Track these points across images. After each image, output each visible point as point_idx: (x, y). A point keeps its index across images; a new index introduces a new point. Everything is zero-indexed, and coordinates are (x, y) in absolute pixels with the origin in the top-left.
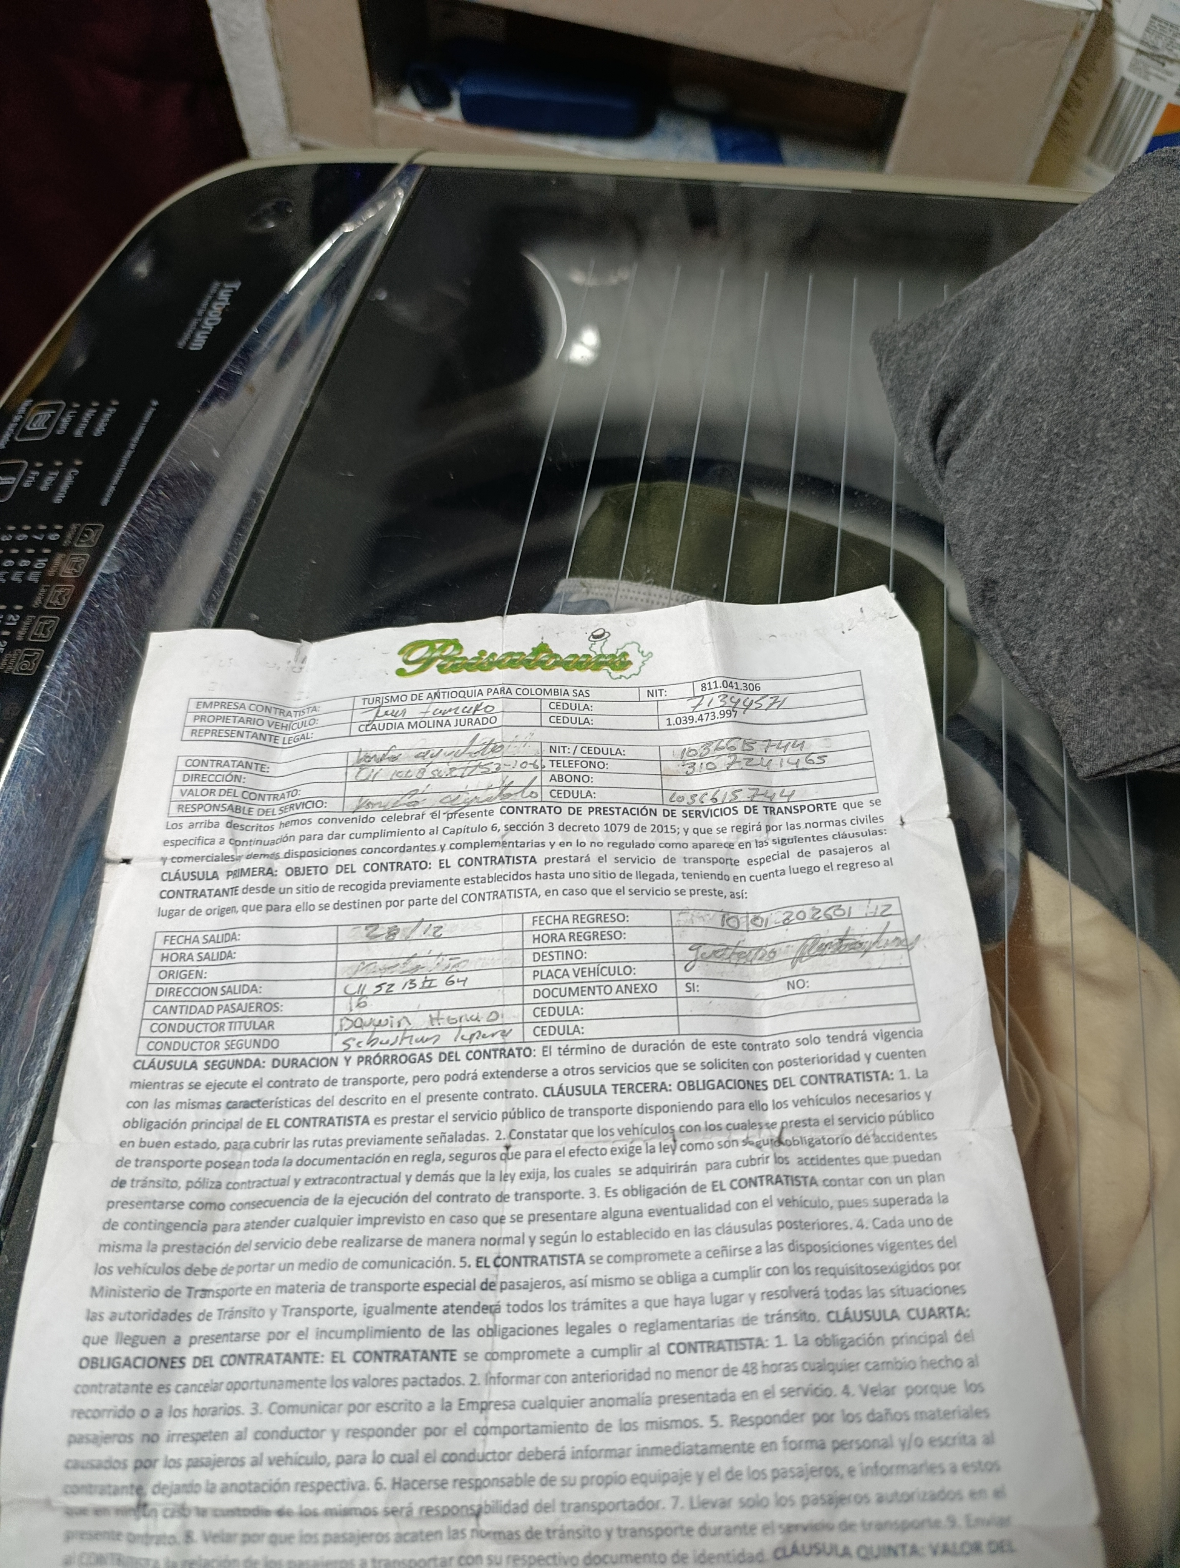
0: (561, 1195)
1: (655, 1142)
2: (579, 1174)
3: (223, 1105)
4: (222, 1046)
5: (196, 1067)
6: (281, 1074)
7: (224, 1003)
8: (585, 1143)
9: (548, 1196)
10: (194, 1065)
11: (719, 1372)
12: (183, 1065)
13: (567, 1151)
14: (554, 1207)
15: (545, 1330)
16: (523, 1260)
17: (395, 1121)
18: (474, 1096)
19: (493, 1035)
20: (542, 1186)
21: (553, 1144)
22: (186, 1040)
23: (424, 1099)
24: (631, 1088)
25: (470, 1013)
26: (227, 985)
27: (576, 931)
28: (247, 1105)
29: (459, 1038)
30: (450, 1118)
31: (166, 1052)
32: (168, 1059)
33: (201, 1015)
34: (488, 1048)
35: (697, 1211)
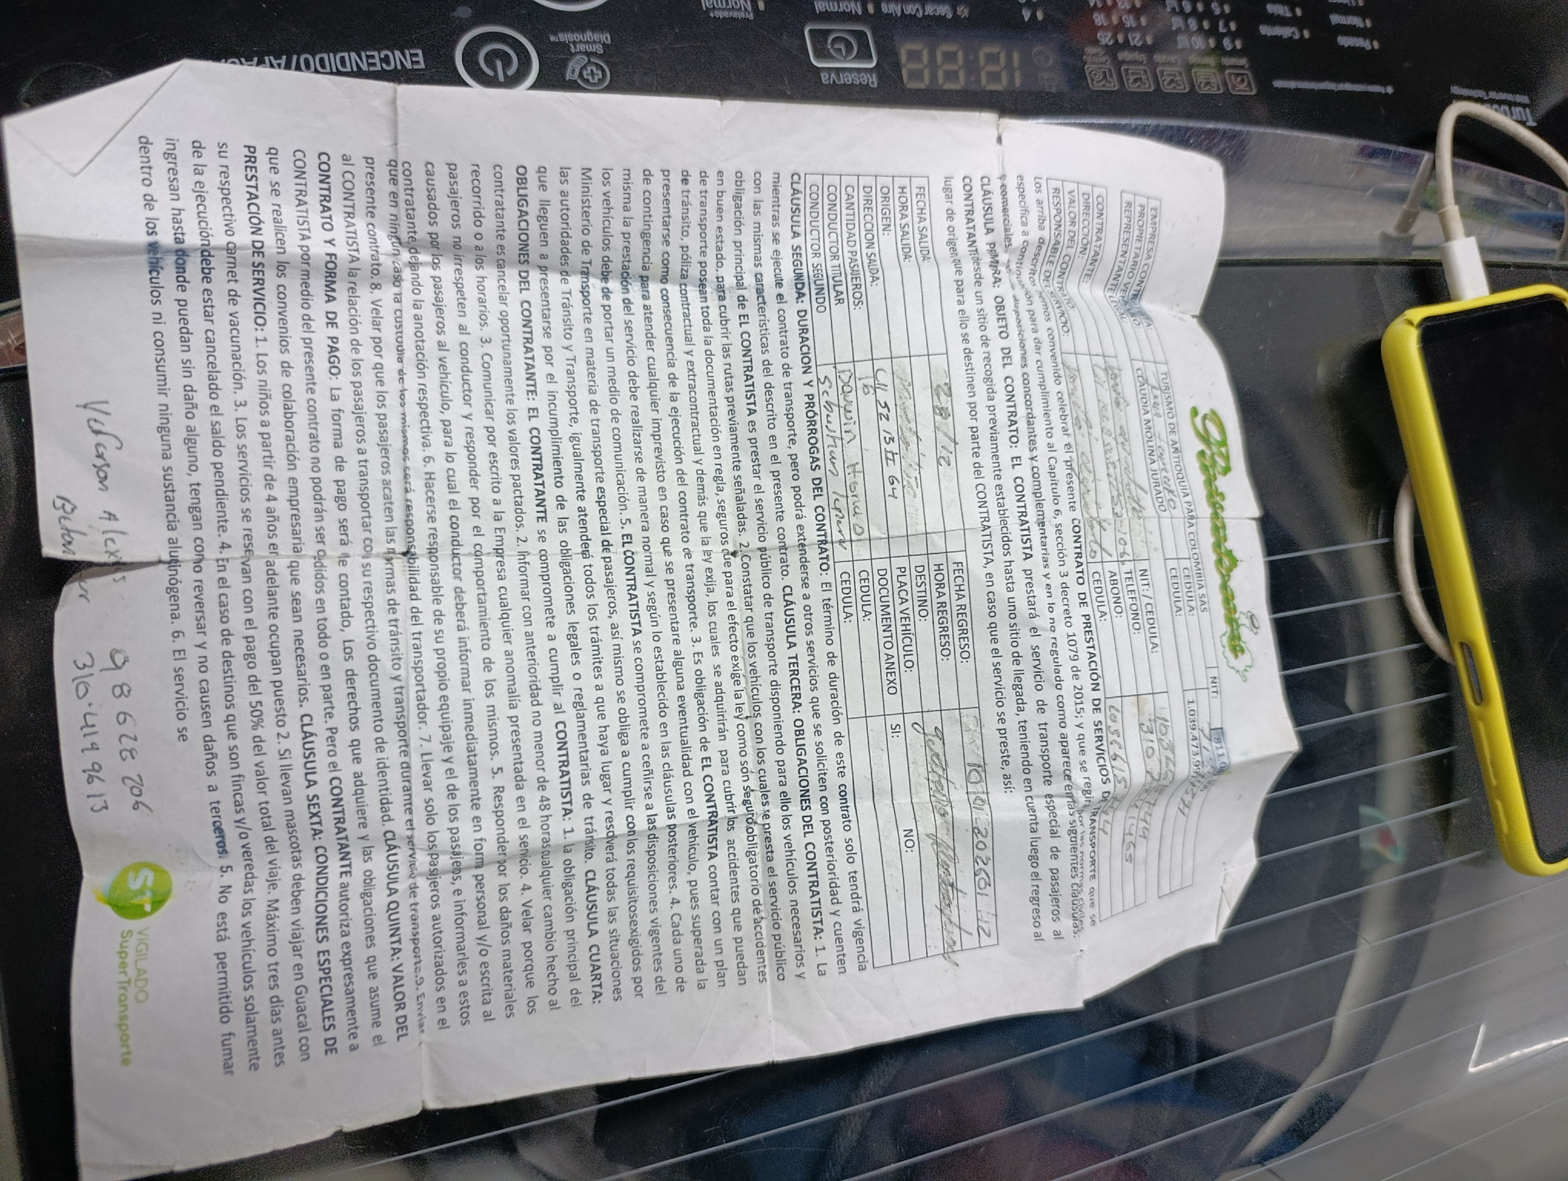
0: (692, 609)
1: (745, 698)
2: (713, 625)
3: (759, 269)
4: (816, 261)
5: (794, 237)
6: (792, 320)
7: (858, 257)
8: (740, 631)
9: (691, 597)
10: (796, 234)
11: (541, 773)
12: (795, 224)
13: (732, 612)
14: (682, 605)
15: (570, 603)
16: (632, 577)
17: (753, 441)
18: (780, 518)
19: (840, 531)
20: (700, 590)
21: (738, 599)
22: (820, 223)
23: (775, 467)
24: (795, 673)
25: (862, 505)
26: (877, 258)
27: (948, 608)
28: (760, 292)
29: (835, 496)
30: (758, 496)
31: (808, 205)
32: (802, 207)
33: (846, 235)
34: (827, 527)
35: (683, 743)
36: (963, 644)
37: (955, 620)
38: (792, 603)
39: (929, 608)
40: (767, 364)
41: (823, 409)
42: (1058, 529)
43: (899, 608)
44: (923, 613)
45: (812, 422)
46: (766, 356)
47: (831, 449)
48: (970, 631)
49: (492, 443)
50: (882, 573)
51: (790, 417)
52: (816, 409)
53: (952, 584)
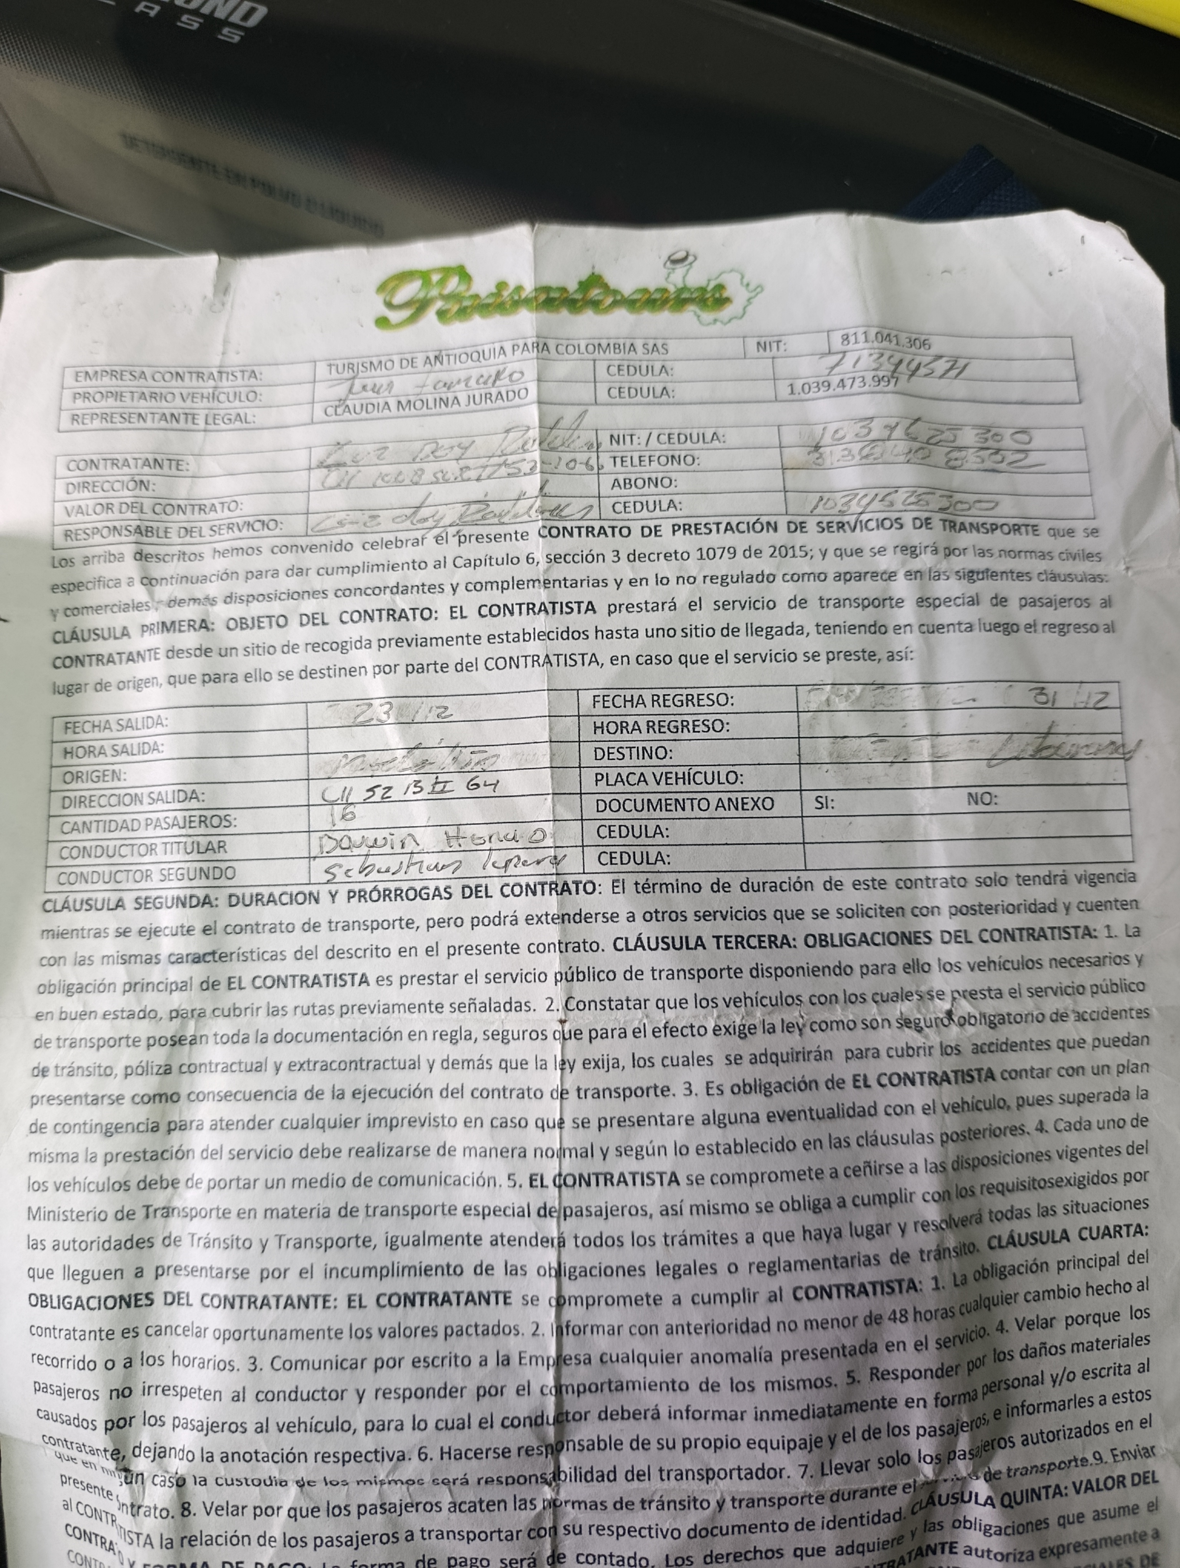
36: (706, 702)
37: (673, 710)
38: (639, 939)
39: (655, 745)
40: (302, 955)
41: (368, 878)
42: (555, 559)
43: (653, 786)
44: (661, 752)
45: (386, 895)
46: (289, 954)
47: (424, 869)
48: (689, 691)
49: (397, 1363)
50: (601, 807)
51: (375, 926)
52: (369, 887)
53: (622, 711)
